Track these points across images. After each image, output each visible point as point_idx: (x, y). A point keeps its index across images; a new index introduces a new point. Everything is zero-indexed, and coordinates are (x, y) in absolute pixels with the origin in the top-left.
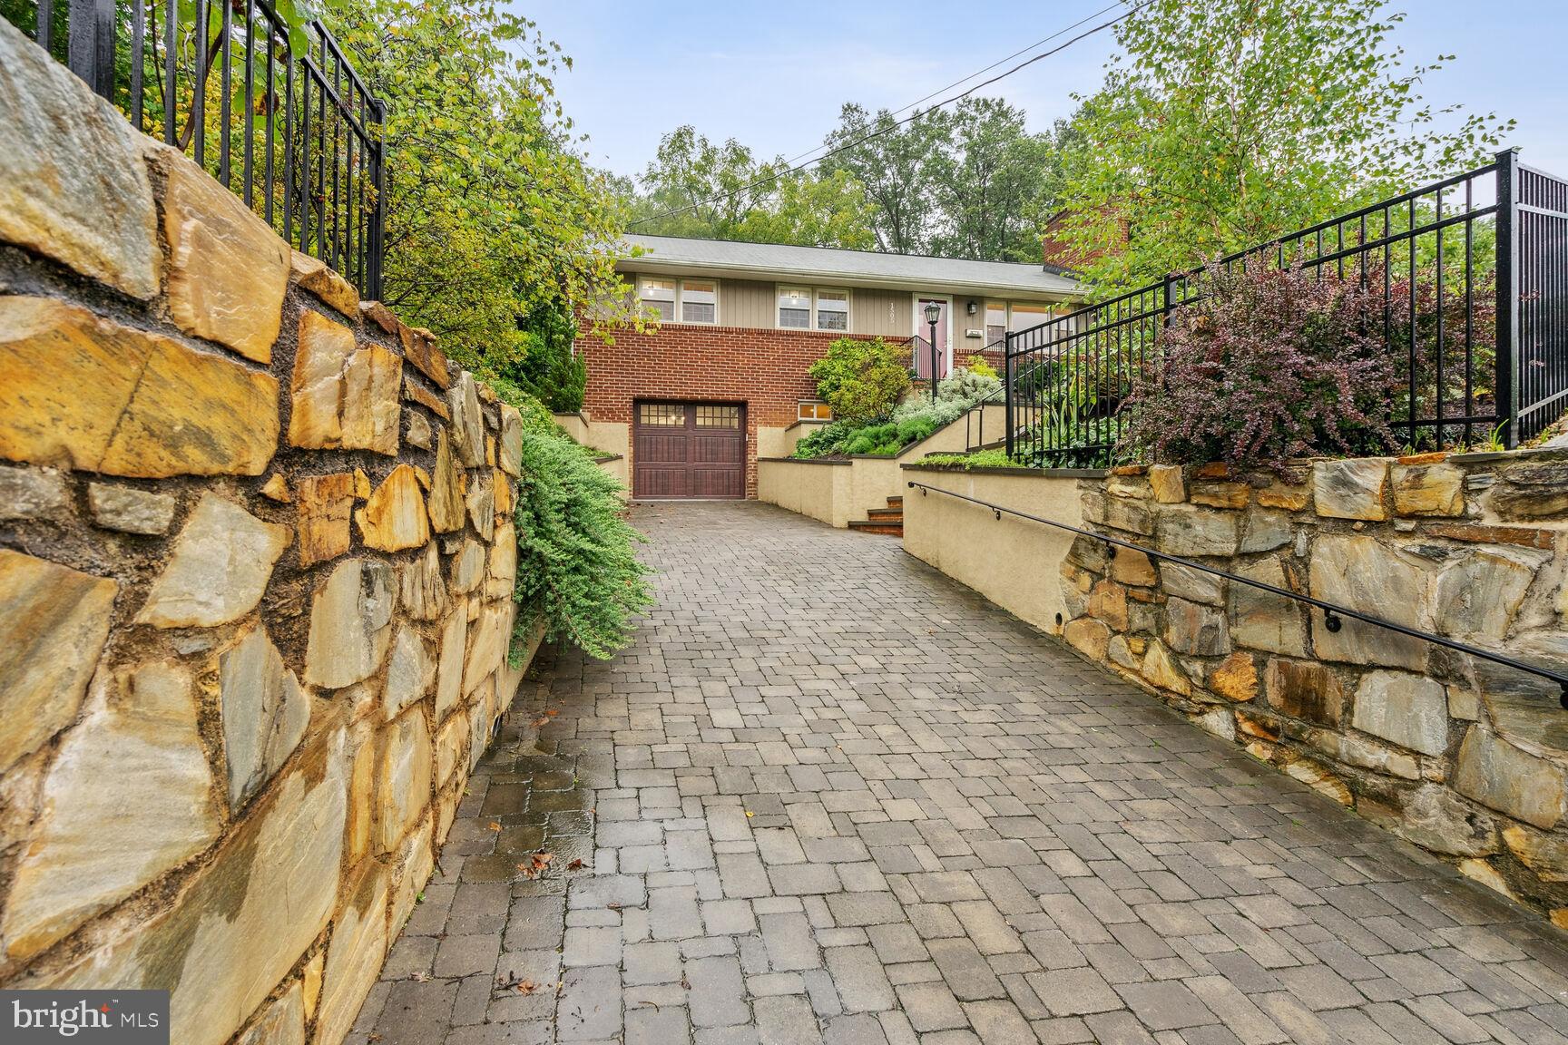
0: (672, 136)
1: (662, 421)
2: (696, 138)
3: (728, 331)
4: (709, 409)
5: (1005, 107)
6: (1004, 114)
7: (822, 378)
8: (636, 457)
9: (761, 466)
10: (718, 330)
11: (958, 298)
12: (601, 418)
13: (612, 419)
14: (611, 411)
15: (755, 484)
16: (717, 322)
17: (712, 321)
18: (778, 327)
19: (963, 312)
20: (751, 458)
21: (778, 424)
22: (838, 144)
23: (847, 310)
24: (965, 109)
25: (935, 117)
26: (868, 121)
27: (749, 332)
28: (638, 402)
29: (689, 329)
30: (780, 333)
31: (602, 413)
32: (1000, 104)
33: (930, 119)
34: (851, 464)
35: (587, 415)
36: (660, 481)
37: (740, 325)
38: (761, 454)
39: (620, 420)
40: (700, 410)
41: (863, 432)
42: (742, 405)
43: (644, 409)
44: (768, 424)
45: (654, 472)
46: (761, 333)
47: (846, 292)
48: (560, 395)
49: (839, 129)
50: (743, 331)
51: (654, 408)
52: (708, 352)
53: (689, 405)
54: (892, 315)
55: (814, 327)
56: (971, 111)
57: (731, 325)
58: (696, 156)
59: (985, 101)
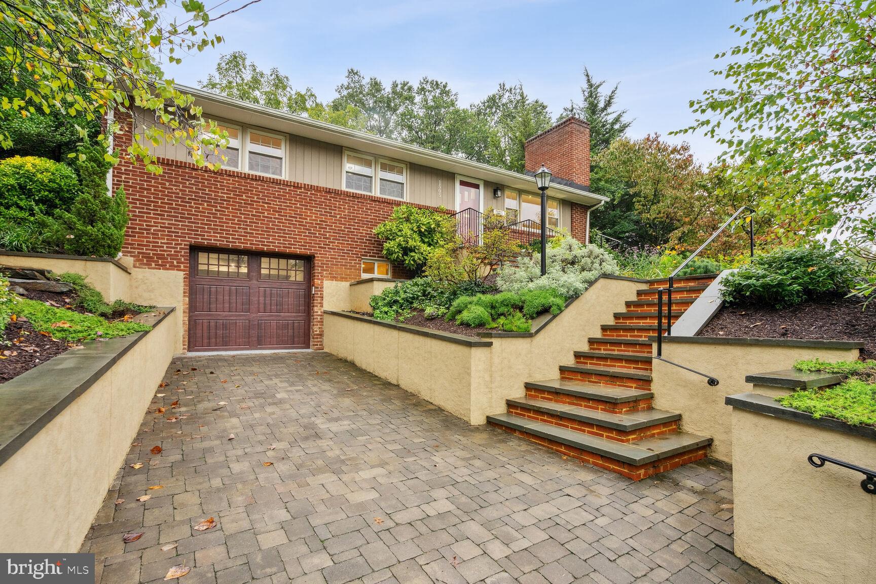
0: (228, 57)
1: (224, 269)
2: (248, 63)
3: (297, 186)
4: (274, 261)
5: (447, 89)
6: (447, 93)
7: (388, 239)
8: (192, 307)
9: (327, 318)
10: (286, 184)
11: (487, 184)
12: (148, 265)
13: (163, 266)
14: (161, 257)
15: (321, 335)
16: (285, 176)
17: (281, 175)
18: (344, 188)
19: (491, 194)
20: (317, 310)
21: (343, 279)
22: (345, 93)
23: (404, 182)
24: (424, 85)
25: (406, 88)
26: (364, 82)
27: (318, 189)
28: (195, 249)
29: (256, 179)
30: (347, 194)
31: (150, 259)
32: (445, 87)
33: (402, 88)
34: (490, 345)
35: (128, 261)
36: (220, 332)
37: (307, 181)
38: (327, 307)
39: (173, 267)
40: (265, 262)
41: (475, 299)
42: (308, 260)
43: (202, 258)
44: (333, 278)
45: (213, 324)
46: (329, 191)
47: (403, 166)
48: (85, 233)
49: (346, 84)
50: (312, 188)
51: (214, 256)
52: (276, 204)
53: (255, 255)
54: (440, 191)
55: (376, 192)
56: (428, 87)
57: (300, 180)
58: (247, 76)
59: (437, 84)
